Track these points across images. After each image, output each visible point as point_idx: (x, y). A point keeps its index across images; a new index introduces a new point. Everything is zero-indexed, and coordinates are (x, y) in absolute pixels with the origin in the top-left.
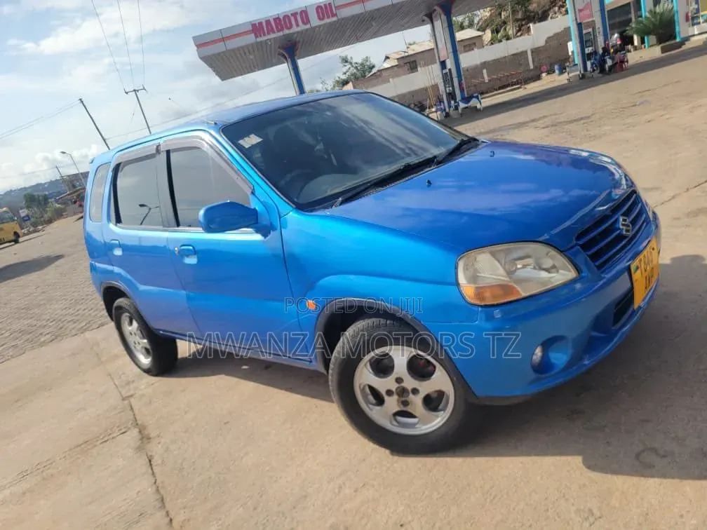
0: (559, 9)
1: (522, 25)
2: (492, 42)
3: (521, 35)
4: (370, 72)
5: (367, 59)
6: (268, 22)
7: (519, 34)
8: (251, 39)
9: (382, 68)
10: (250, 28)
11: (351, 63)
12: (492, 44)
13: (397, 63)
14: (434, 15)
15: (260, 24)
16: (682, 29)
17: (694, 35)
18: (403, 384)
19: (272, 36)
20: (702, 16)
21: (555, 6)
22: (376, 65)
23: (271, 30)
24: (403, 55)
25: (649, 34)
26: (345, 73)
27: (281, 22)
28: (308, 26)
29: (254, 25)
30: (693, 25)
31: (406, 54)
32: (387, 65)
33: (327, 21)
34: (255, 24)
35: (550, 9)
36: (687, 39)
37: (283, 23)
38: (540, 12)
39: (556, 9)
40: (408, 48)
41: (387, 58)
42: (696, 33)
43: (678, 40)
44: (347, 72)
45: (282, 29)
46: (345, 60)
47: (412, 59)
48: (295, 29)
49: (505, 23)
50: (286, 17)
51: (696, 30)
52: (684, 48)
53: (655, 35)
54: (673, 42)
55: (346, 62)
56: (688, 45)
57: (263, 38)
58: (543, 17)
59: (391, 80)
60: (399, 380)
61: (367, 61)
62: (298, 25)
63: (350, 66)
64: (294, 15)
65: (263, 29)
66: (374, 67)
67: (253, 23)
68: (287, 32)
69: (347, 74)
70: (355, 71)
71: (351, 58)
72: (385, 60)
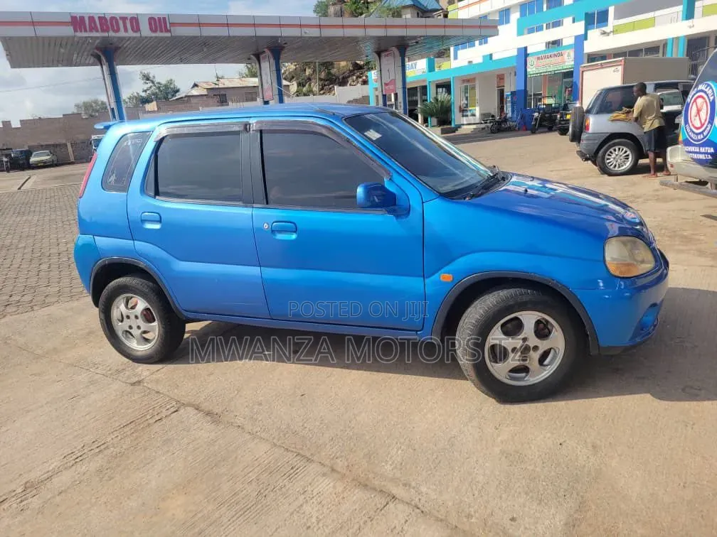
0: (357, 78)
1: (325, 85)
2: (298, 94)
3: (324, 93)
4: (173, 96)
5: (171, 82)
6: (92, 19)
7: (322, 92)
8: (68, 31)
9: (190, 94)
10: (69, 19)
11: (153, 82)
12: (297, 96)
13: (206, 93)
14: (261, 56)
15: (82, 18)
16: (457, 118)
17: (463, 125)
18: (526, 343)
19: (95, 34)
20: (470, 110)
21: (353, 75)
22: (181, 90)
23: (93, 28)
24: (213, 86)
25: (432, 116)
26: (145, 91)
27: (107, 22)
28: (137, 35)
29: (74, 18)
30: (463, 116)
31: (217, 86)
32: (195, 92)
33: (159, 34)
34: (76, 17)
35: (349, 77)
36: (459, 126)
37: (109, 23)
38: (341, 77)
39: (355, 77)
40: (218, 80)
41: (195, 85)
42: (465, 123)
43: (453, 126)
44: (148, 90)
45: (107, 31)
46: (147, 78)
47: (222, 92)
48: (122, 34)
49: (309, 79)
50: (113, 18)
51: (465, 120)
52: (457, 133)
53: (437, 118)
54: (449, 126)
55: (148, 79)
56: (459, 132)
57: (84, 34)
58: (343, 82)
59: (200, 108)
60: (525, 340)
61: (171, 84)
62: (126, 30)
63: (151, 84)
64: (124, 19)
65: (85, 24)
66: (178, 91)
67: (73, 15)
68: (112, 34)
69: (148, 92)
70: (157, 91)
71: (154, 77)
72: (193, 87)
